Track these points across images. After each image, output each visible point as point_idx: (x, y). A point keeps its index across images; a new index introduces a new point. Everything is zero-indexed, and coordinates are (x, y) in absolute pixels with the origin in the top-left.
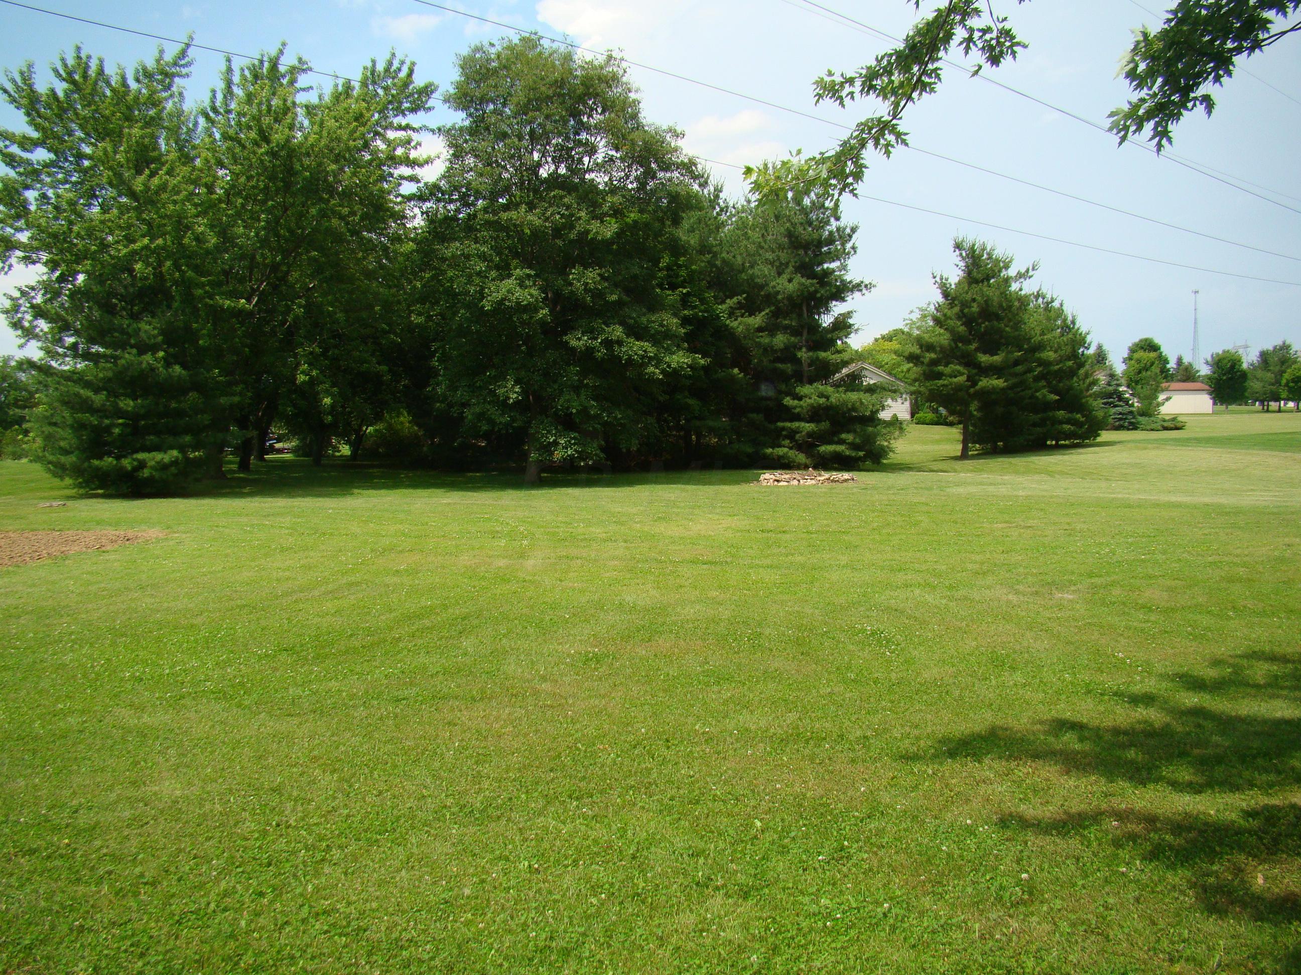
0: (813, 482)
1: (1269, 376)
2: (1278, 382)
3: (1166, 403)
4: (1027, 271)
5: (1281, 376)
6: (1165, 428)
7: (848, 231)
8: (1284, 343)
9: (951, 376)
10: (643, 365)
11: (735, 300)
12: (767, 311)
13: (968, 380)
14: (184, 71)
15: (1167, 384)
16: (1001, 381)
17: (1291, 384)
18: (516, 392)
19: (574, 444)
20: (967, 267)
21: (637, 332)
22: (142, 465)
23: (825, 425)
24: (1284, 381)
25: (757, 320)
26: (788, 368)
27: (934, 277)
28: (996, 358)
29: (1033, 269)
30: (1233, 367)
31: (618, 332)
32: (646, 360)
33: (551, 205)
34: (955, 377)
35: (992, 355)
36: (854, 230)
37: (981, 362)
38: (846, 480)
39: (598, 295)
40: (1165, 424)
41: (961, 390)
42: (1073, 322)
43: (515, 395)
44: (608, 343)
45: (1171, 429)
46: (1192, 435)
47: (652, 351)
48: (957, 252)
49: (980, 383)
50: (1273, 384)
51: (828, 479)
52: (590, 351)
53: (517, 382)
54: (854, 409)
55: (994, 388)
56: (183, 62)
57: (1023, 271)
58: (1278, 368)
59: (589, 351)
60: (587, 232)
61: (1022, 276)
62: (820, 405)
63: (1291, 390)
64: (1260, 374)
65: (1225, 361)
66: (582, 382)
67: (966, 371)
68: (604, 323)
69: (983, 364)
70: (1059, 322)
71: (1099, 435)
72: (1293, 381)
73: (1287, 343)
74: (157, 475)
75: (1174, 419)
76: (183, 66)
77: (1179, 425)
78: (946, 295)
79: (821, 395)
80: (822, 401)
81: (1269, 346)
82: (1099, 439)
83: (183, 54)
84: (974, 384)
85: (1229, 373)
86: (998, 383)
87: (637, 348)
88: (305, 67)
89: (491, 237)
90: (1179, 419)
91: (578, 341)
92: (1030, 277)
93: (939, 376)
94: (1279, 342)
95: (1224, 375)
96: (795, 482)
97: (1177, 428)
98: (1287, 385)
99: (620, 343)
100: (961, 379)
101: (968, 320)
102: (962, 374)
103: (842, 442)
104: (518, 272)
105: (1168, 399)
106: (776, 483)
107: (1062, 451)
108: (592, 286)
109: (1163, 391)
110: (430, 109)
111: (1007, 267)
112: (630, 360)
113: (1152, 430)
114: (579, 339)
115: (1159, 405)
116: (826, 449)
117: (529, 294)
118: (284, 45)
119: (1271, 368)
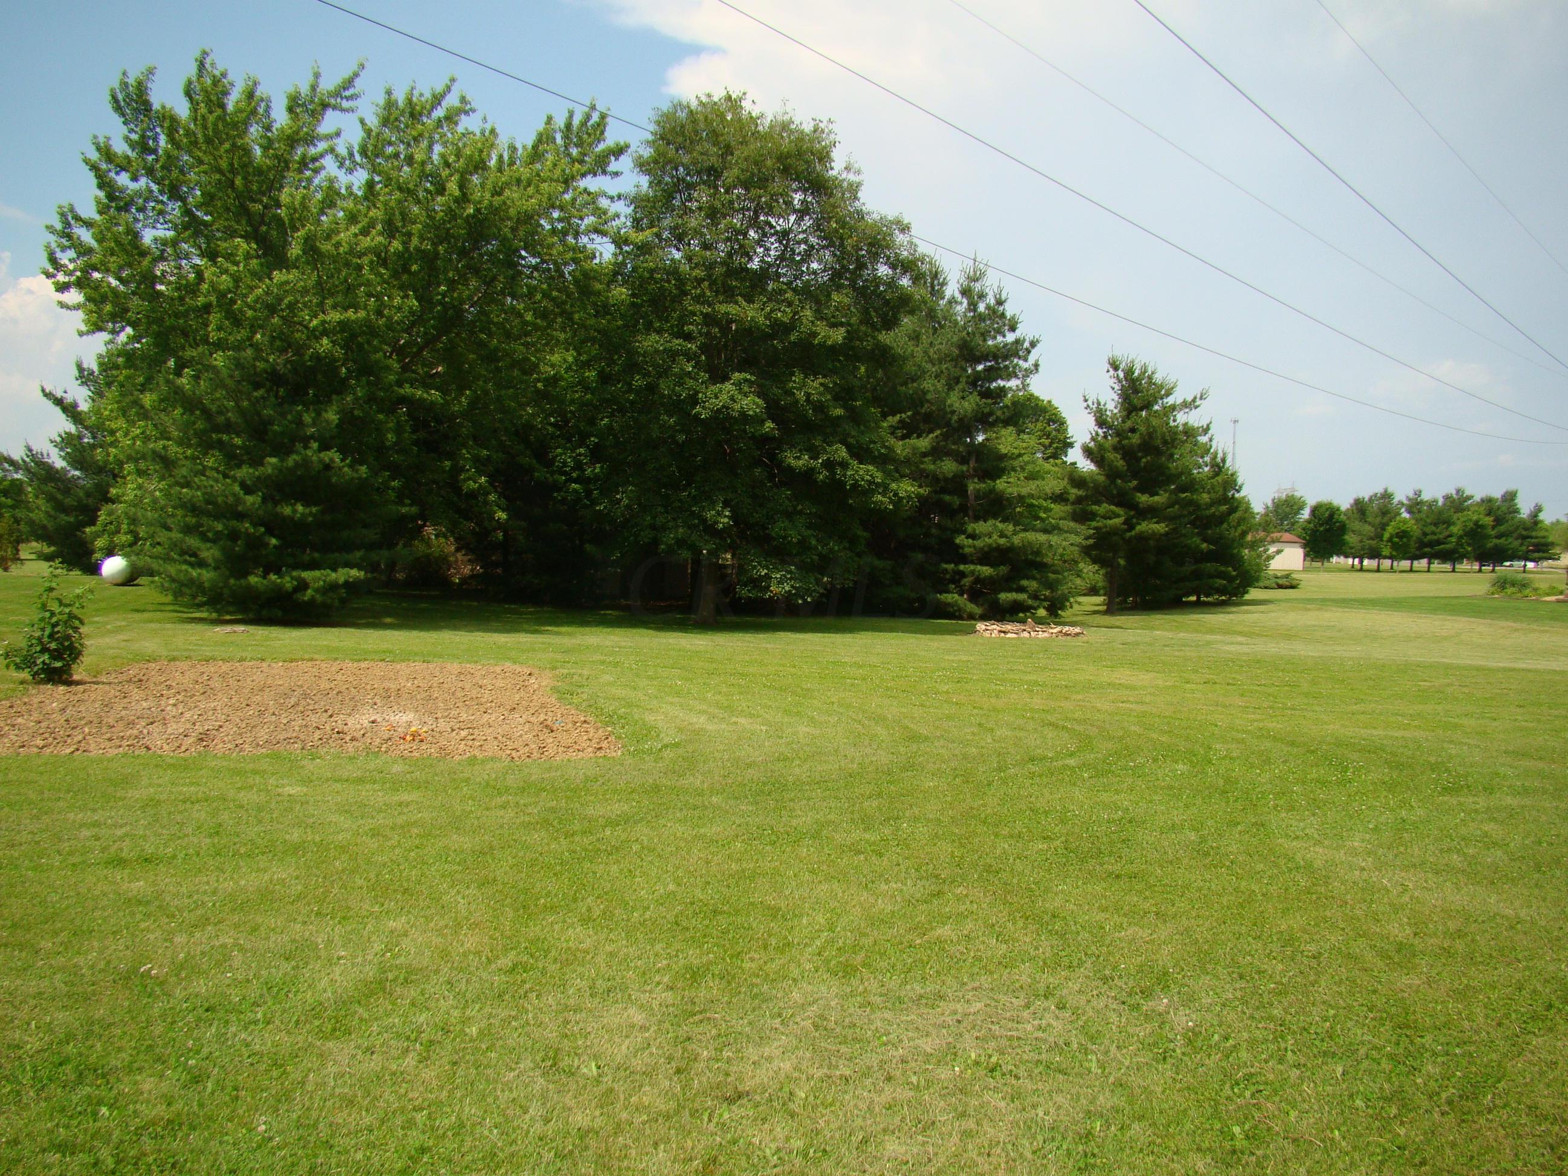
0: (1046, 635)
1: (1368, 529)
2: (1379, 537)
3: (1277, 557)
4: (1194, 400)
5: (1384, 529)
6: (1280, 587)
7: (1026, 345)
8: (1386, 491)
9: (1105, 517)
10: (873, 492)
11: (898, 417)
12: (938, 432)
13: (1124, 523)
14: (345, 104)
15: (1279, 535)
16: (1163, 525)
17: (1396, 540)
18: (726, 516)
19: (791, 579)
20: (1122, 388)
21: (861, 454)
22: (303, 585)
23: (1004, 569)
24: (1386, 536)
25: (924, 443)
26: (956, 501)
27: (1086, 401)
28: (1156, 498)
29: (1201, 398)
30: (1331, 516)
31: (843, 453)
32: (873, 487)
33: (770, 300)
34: (1110, 518)
35: (1152, 495)
36: (1033, 344)
37: (1138, 503)
38: (1077, 634)
39: (820, 407)
40: (1280, 582)
41: (1115, 534)
42: (1224, 460)
43: (726, 520)
44: (829, 465)
45: (1286, 587)
46: (1308, 596)
47: (879, 477)
48: (1112, 372)
49: (1138, 528)
50: (1372, 539)
51: (1061, 632)
52: (810, 472)
53: (726, 504)
54: (1038, 553)
55: (1154, 534)
56: (347, 93)
57: (1189, 399)
58: (1378, 520)
59: (808, 474)
60: (814, 335)
61: (1189, 405)
62: (999, 545)
63: (1394, 546)
64: (1356, 525)
65: (1324, 509)
66: (795, 507)
67: (1122, 513)
68: (824, 441)
69: (1141, 506)
70: (1207, 459)
71: (1247, 592)
72: (1397, 535)
73: (1390, 490)
74: (319, 598)
75: (1287, 576)
76: (348, 99)
77: (1294, 583)
78: (1101, 422)
79: (1002, 535)
80: (1002, 541)
81: (1365, 494)
82: (1247, 597)
83: (349, 83)
84: (1131, 528)
85: (1327, 523)
86: (1160, 528)
87: (864, 472)
88: (468, 107)
89: (700, 333)
90: (1294, 576)
91: (797, 460)
92: (1196, 407)
93: (1092, 516)
94: (1379, 490)
95: (1321, 525)
96: (1026, 634)
97: (1292, 587)
98: (1390, 540)
99: (844, 465)
100: (1117, 521)
101: (1128, 453)
102: (1118, 516)
103: (1021, 590)
104: (736, 375)
105: (1279, 552)
106: (1002, 635)
107: (1213, 609)
108: (815, 398)
109: (1273, 542)
110: (616, 174)
111: (1168, 394)
112: (855, 486)
113: (1266, 588)
114: (799, 458)
115: (1270, 558)
116: (1005, 597)
117: (751, 403)
118: (453, 80)
119: (1369, 519)
